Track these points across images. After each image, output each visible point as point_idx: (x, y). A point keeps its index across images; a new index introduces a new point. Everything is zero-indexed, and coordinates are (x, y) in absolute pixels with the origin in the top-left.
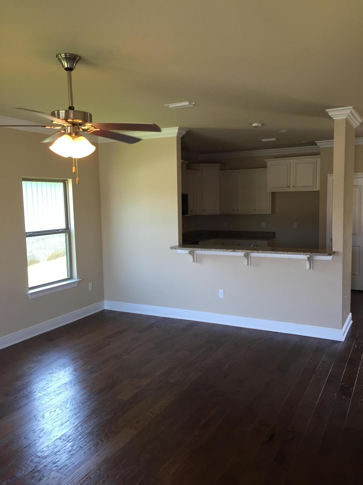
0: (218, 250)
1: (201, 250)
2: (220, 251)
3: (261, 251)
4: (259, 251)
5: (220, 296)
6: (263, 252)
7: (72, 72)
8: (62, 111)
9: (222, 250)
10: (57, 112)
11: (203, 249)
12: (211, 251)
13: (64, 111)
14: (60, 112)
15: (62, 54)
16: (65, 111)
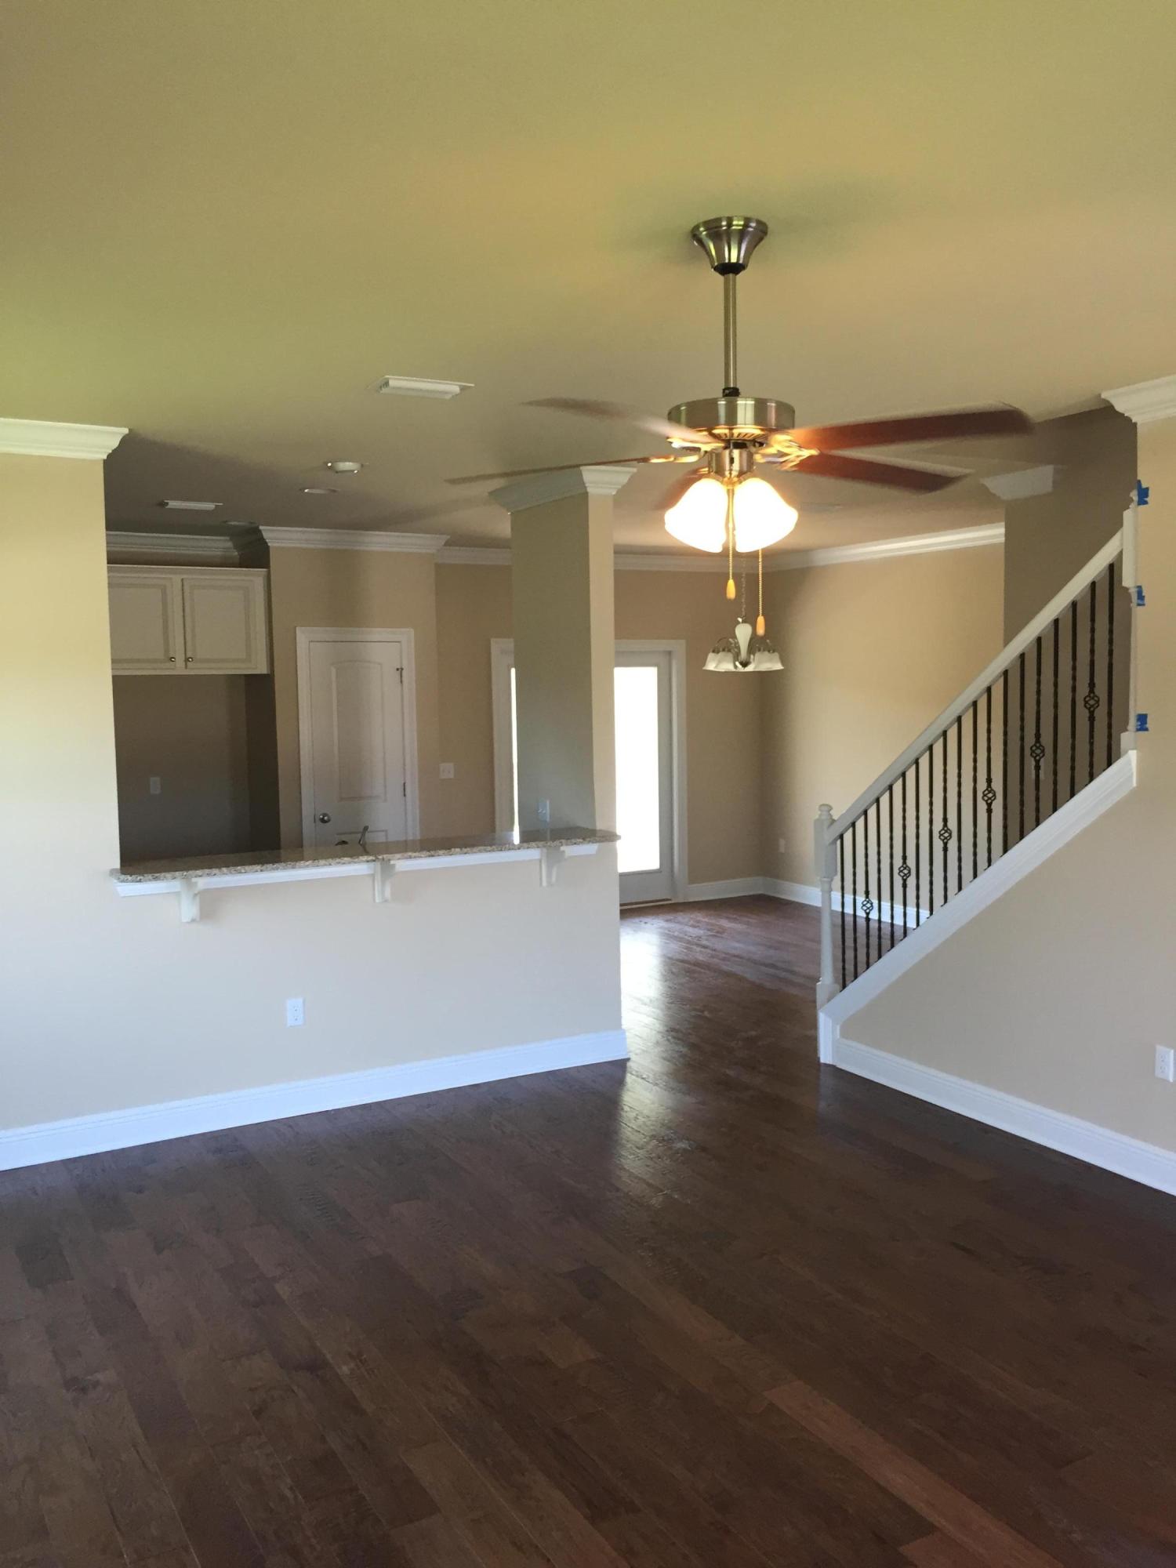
0: (322, 862)
1: (261, 871)
2: (330, 865)
3: (458, 850)
4: (453, 849)
5: (290, 1022)
6: (465, 850)
7: (738, 276)
8: (744, 402)
9: (338, 860)
10: (726, 405)
11: (270, 866)
12: (300, 867)
13: (751, 402)
14: (737, 405)
15: (735, 218)
16: (753, 402)
